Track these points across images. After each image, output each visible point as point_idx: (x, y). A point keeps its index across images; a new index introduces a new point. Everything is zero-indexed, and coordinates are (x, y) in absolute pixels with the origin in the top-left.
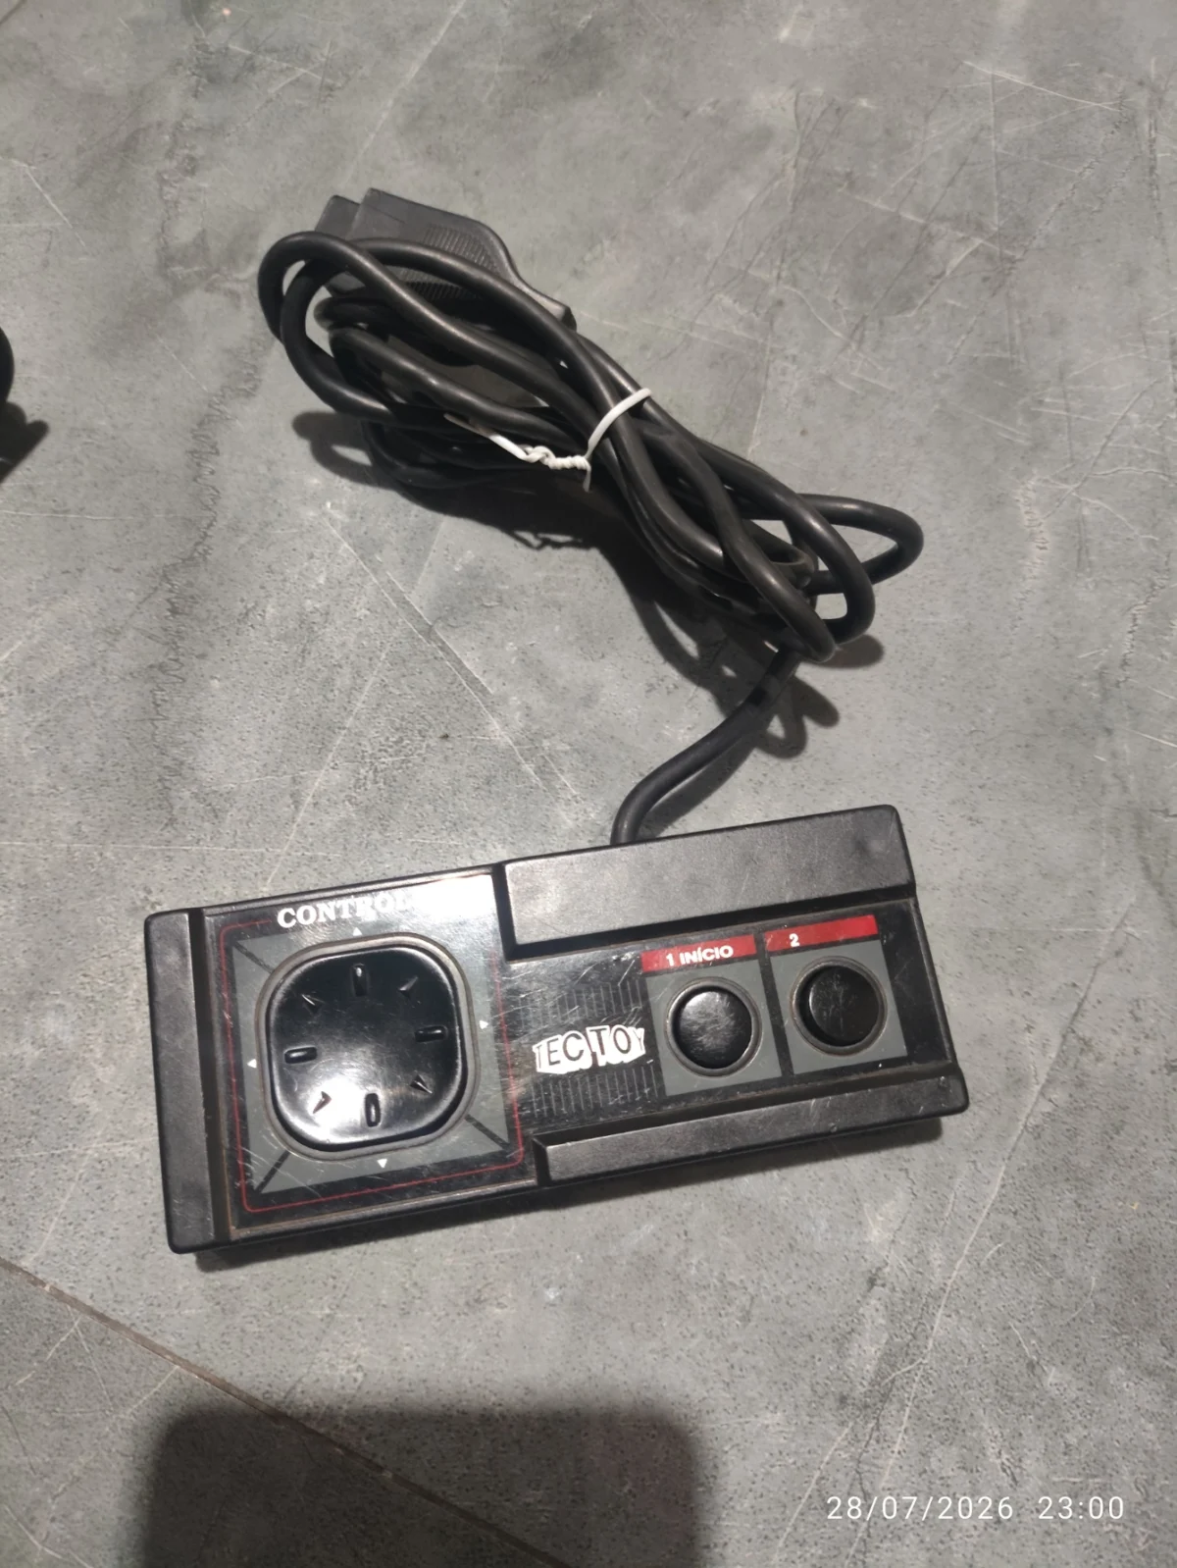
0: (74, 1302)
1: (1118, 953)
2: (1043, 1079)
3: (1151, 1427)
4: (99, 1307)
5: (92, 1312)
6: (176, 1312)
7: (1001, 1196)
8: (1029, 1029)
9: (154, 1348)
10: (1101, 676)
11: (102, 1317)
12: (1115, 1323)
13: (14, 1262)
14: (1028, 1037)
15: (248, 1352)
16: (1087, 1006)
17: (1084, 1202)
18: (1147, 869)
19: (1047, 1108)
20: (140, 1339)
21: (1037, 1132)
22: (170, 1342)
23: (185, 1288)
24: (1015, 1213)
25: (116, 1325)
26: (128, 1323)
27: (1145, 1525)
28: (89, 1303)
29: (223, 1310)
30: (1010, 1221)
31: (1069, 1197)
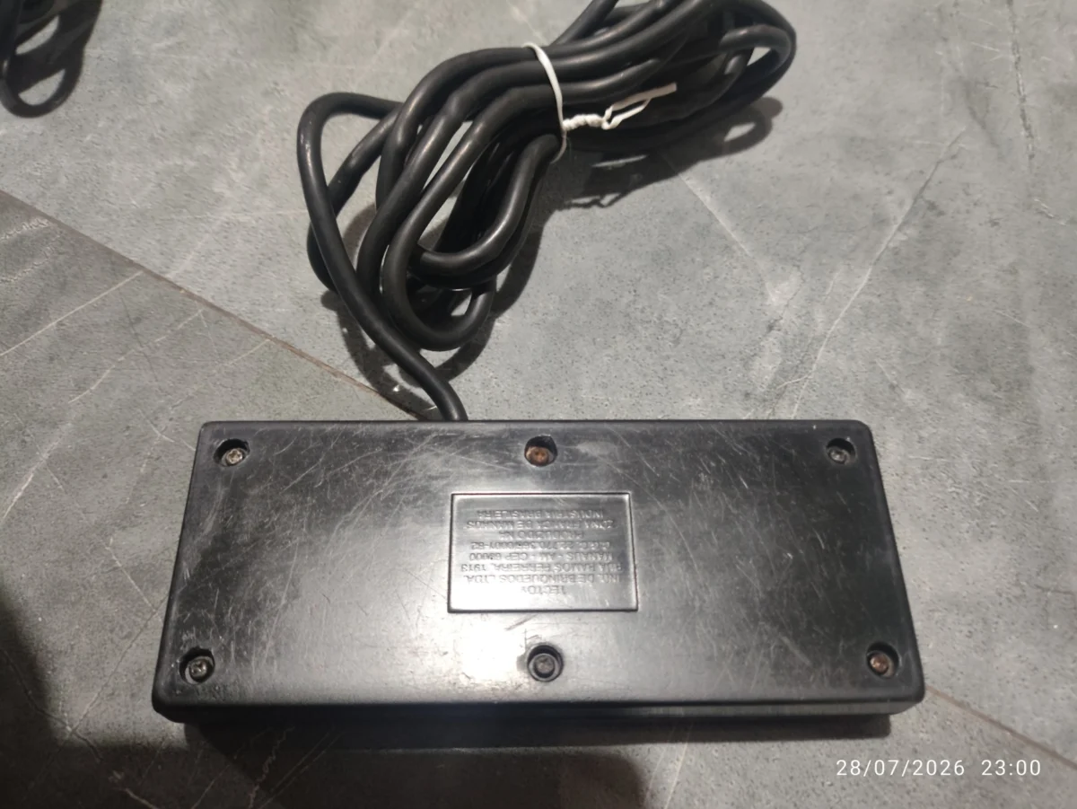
0: (200, 299)
1: (954, 157)
2: (900, 221)
3: (984, 431)
4: (218, 304)
5: (212, 306)
6: (270, 309)
7: (869, 286)
8: (890, 193)
9: (252, 329)
10: (939, 10)
11: (219, 309)
12: (956, 367)
13: (162, 275)
14: (889, 198)
15: (320, 335)
16: (930, 184)
17: (931, 293)
18: (973, 114)
19: (904, 238)
20: (243, 323)
21: (896, 252)
22: (265, 327)
23: (279, 296)
24: (879, 296)
25: (228, 314)
26: (236, 314)
27: (980, 490)
28: (211, 301)
29: (304, 311)
30: (876, 300)
31: (920, 290)
